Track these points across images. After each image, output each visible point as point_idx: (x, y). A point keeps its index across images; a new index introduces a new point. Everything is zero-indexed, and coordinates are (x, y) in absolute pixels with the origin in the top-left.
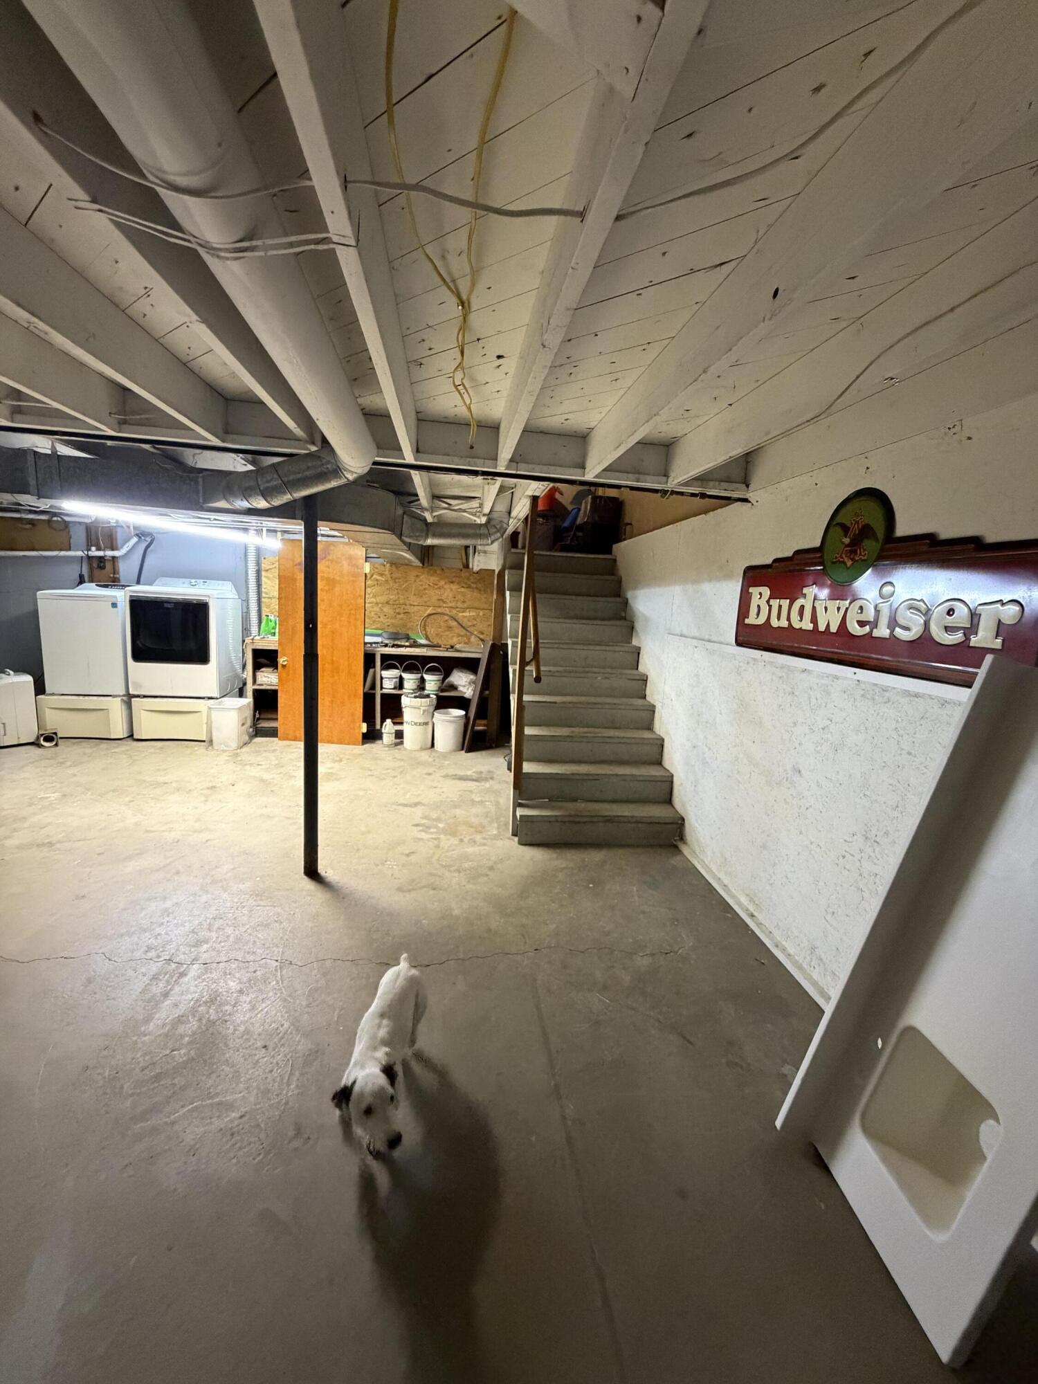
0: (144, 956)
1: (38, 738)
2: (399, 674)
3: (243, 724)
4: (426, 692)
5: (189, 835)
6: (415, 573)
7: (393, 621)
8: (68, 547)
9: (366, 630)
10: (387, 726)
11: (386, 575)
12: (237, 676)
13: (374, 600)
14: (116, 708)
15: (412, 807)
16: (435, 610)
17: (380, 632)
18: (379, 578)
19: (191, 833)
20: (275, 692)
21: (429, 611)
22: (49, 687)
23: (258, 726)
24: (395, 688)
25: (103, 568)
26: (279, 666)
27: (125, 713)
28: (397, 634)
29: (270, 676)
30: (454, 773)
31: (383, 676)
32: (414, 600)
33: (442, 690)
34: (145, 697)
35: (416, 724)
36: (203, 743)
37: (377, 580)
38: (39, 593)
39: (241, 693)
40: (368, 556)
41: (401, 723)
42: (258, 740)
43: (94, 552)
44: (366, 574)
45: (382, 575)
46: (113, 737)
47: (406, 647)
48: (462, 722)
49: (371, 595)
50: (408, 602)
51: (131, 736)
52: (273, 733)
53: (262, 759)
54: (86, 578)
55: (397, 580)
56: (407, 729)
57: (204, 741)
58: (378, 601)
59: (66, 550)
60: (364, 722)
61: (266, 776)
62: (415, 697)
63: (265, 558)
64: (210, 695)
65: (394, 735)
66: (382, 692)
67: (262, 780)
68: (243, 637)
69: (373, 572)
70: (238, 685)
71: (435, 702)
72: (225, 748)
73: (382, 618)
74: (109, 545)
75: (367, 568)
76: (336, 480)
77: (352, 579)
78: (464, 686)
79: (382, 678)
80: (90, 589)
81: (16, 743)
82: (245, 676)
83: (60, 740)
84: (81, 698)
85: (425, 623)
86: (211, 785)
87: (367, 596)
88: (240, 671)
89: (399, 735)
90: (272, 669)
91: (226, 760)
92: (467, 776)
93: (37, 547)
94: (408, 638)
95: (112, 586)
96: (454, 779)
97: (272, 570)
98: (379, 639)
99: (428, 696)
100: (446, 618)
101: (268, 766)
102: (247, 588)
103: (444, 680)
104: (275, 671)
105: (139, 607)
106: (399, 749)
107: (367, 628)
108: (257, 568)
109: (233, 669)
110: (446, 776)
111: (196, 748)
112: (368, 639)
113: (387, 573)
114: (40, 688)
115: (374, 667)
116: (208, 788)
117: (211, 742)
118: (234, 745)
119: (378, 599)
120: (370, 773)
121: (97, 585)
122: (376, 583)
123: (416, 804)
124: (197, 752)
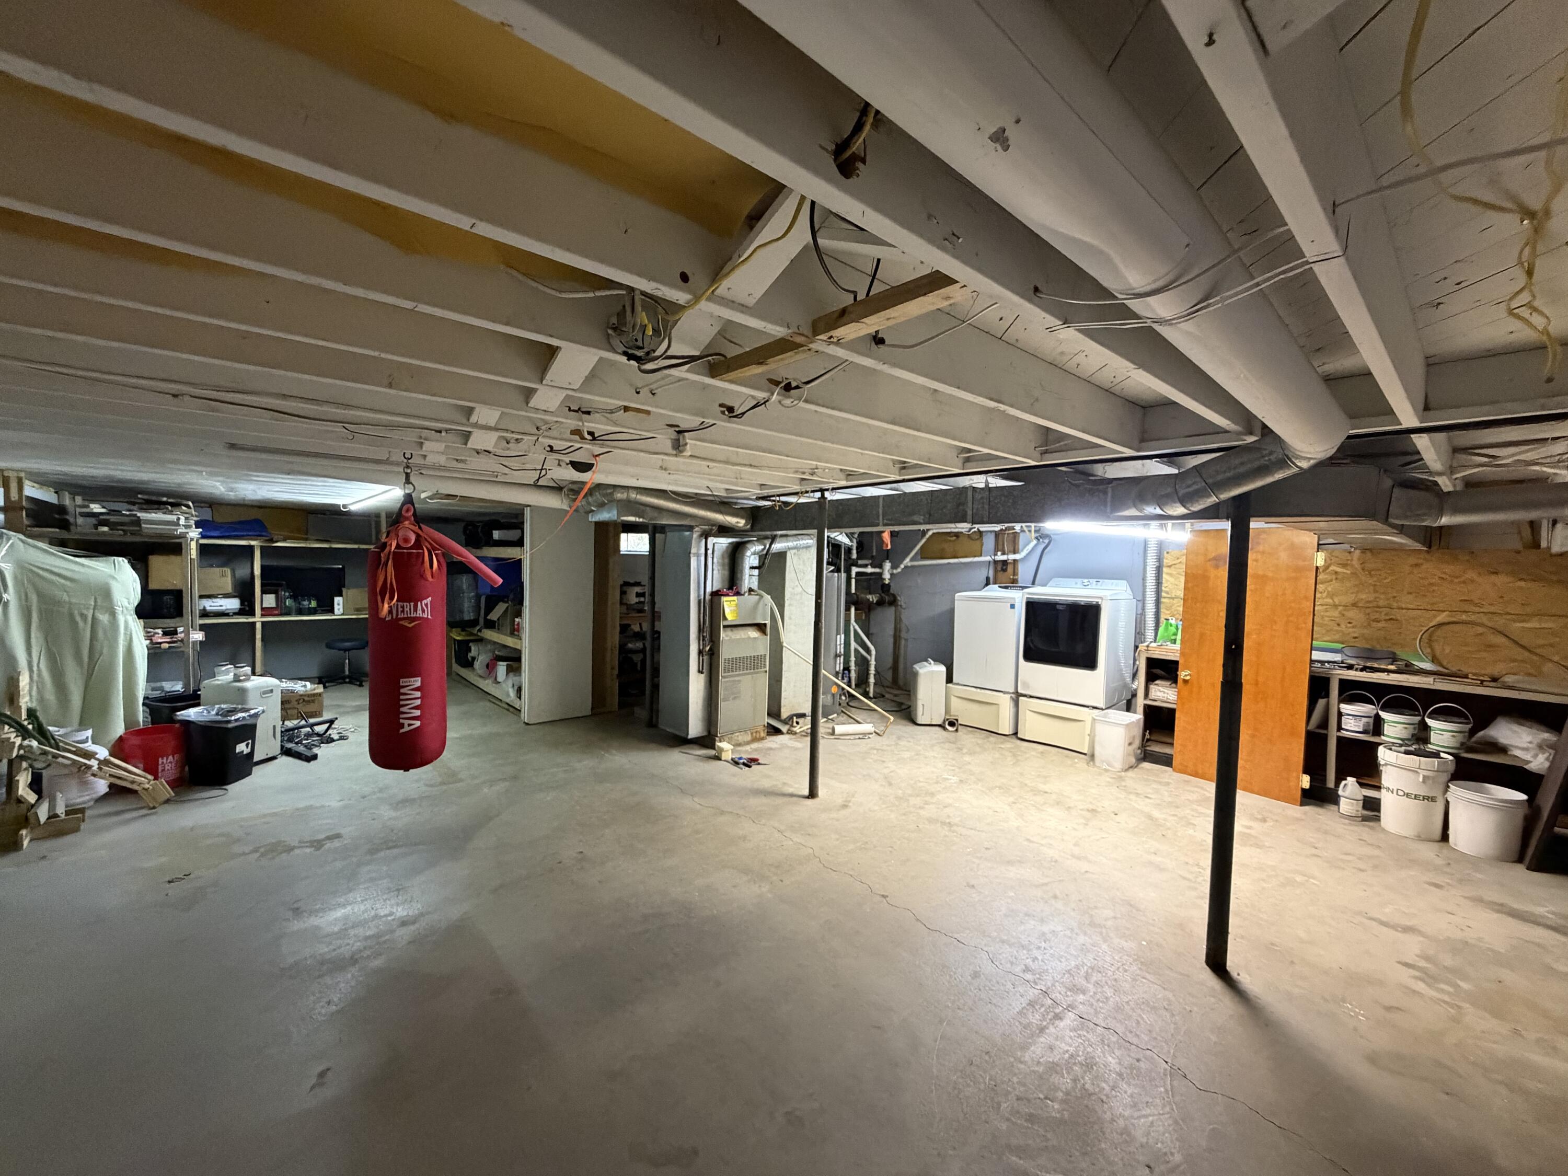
0: (1021, 975)
1: (944, 722)
2: (1375, 712)
3: (1130, 744)
4: (1431, 748)
5: (1068, 859)
6: (1412, 560)
7: (1365, 631)
8: (979, 553)
9: (1314, 642)
10: (1349, 788)
11: (1352, 566)
12: (1125, 686)
13: (1329, 601)
14: (1005, 702)
15: (1397, 930)
16: (1452, 616)
17: (1340, 646)
18: (1339, 570)
19: (1070, 857)
20: (1173, 711)
21: (1442, 618)
22: (955, 679)
23: (1148, 748)
24: (1365, 732)
25: (1004, 570)
26: (1179, 681)
27: (1012, 710)
28: (1371, 650)
29: (1166, 691)
30: (1501, 901)
31: (1342, 710)
32: (1407, 600)
33: (1470, 750)
34: (1031, 697)
35: (1407, 795)
36: (1083, 756)
37: (1336, 573)
38: (957, 595)
39: (1129, 707)
40: (1321, 542)
41: (1378, 788)
42: (1146, 765)
43: (1000, 557)
44: (1317, 568)
45: (1344, 565)
46: (1000, 732)
47: (1389, 671)
48: (1521, 813)
49: (1325, 594)
50: (1395, 605)
51: (1016, 734)
52: (1166, 761)
53: (1151, 791)
54: (991, 581)
55: (1373, 573)
56: (1387, 800)
57: (1085, 754)
58: (1337, 603)
59: (978, 556)
60: (1305, 772)
61: (1156, 814)
62: (1407, 753)
63: (1168, 553)
64: (1095, 705)
65: (1361, 803)
66: (1339, 734)
67: (1150, 817)
68: (1135, 642)
69: (1329, 562)
70: (1126, 695)
71: (1451, 768)
72: (1108, 767)
73: (1343, 626)
74: (1012, 549)
75: (1320, 559)
76: (1282, 471)
77: (1293, 575)
78: (1526, 749)
79: (1340, 715)
80: (994, 591)
81: (928, 723)
82: (1134, 687)
83: (960, 727)
84: (979, 690)
85: (1430, 636)
86: (1091, 807)
87: (1318, 595)
88: (1129, 680)
89: (1372, 806)
90: (1169, 683)
91: (1109, 782)
92: (1532, 914)
93: (959, 556)
94: (1394, 659)
95: (1011, 587)
96: (1498, 911)
97: (1176, 566)
98: (1338, 657)
99: (1436, 755)
100: (1480, 630)
101: (1158, 802)
102: (1144, 586)
103: (1472, 732)
104: (1174, 685)
105: (1033, 608)
106: (1372, 828)
107: (1317, 640)
108: (1157, 564)
109: (1122, 677)
110: (1479, 900)
111: (1076, 760)
112: (1316, 655)
113: (1355, 563)
114: (949, 679)
115: (1327, 695)
116: (1088, 810)
117: (1092, 756)
118: (1118, 765)
119: (1336, 600)
120: (1314, 851)
121: (1000, 587)
122: (1334, 577)
123: (1407, 930)
124: (1077, 765)
